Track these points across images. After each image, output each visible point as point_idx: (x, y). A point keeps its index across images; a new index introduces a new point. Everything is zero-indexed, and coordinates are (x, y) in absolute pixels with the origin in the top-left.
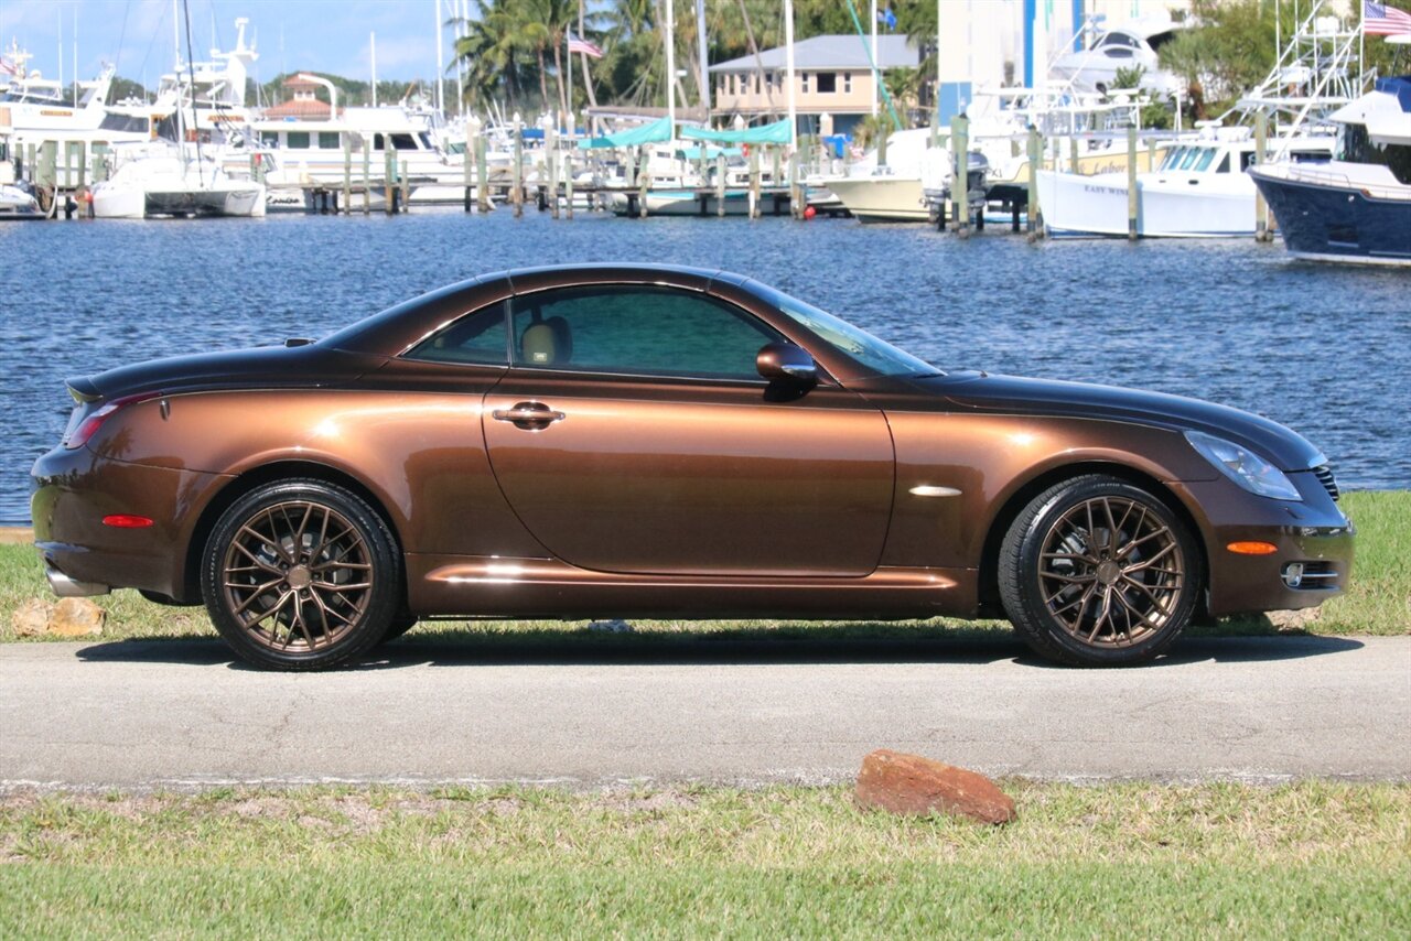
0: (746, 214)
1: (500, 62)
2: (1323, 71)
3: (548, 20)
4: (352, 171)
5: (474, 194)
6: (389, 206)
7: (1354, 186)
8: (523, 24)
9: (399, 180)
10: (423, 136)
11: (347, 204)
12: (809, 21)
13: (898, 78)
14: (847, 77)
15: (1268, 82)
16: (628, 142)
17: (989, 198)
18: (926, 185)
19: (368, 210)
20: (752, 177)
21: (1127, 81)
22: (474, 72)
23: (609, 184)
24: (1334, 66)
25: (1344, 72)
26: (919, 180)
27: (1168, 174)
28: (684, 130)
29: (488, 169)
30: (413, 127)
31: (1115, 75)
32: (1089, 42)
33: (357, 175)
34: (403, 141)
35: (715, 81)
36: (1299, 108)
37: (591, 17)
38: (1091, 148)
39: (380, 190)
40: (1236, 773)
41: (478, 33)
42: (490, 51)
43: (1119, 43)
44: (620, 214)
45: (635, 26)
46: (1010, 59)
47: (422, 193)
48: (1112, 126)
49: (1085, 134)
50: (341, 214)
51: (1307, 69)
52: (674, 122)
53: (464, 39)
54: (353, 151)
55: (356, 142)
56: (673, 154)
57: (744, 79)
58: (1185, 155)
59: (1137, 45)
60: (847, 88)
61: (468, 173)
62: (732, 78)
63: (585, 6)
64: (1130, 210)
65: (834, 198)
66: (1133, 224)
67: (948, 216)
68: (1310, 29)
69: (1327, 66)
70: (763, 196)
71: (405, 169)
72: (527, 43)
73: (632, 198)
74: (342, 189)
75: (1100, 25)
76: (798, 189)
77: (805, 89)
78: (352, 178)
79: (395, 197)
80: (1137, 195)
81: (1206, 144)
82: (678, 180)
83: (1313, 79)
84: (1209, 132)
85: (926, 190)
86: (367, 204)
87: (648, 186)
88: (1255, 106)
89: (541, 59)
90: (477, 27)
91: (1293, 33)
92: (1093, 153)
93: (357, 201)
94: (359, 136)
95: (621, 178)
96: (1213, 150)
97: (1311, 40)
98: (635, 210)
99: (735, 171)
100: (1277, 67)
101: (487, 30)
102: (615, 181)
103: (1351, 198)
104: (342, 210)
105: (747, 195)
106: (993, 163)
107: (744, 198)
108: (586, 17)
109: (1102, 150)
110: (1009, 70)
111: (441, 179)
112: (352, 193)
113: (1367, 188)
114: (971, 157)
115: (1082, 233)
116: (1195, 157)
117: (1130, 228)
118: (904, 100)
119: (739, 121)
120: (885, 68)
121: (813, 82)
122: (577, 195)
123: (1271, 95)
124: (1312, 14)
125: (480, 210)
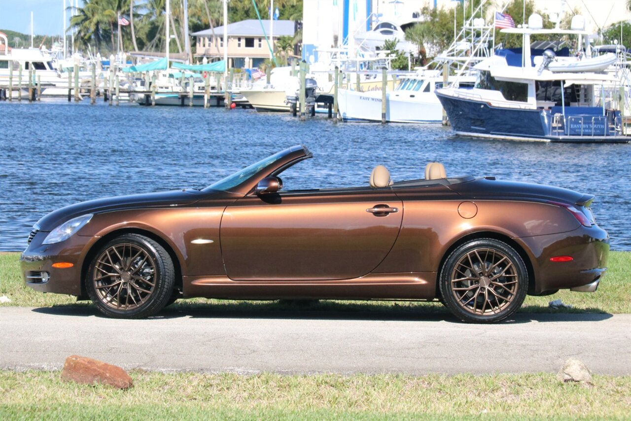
0: (203, 106)
1: (92, 28)
2: (476, 44)
3: (116, 8)
4: (13, 79)
5: (73, 92)
6: (30, 97)
7: (483, 100)
8: (104, 10)
9: (36, 84)
10: (49, 63)
11: (11, 96)
12: (243, 13)
13: (284, 41)
14: (260, 40)
15: (450, 49)
16: (146, 69)
17: (317, 101)
18: (287, 94)
19: (21, 98)
20: (206, 88)
21: (390, 46)
22: (80, 32)
23: (137, 89)
24: (481, 42)
25: (486, 45)
26: (284, 92)
27: (400, 92)
28: (174, 64)
29: (80, 80)
30: (44, 59)
31: (384, 43)
32: (374, 26)
33: (16, 81)
34: (39, 66)
35: (194, 41)
36: (463, 62)
37: (137, 7)
38: (367, 78)
39: (26, 89)
40: (237, 369)
41: (82, 14)
42: (87, 22)
43: (387, 27)
44: (141, 104)
45: (158, 13)
46: (336, 34)
47: (48, 91)
48: (377, 68)
49: (364, 71)
50: (7, 100)
51: (469, 43)
52: (169, 60)
53: (75, 16)
54: (13, 70)
55: (16, 66)
56: (168, 75)
57: (210, 40)
58: (409, 83)
59: (395, 28)
60: (260, 46)
61: (70, 82)
62: (204, 39)
63: (134, 2)
64: (383, 109)
65: (244, 99)
66: (384, 115)
67: (298, 109)
68: (470, 25)
69: (478, 42)
70: (211, 97)
71: (39, 79)
72: (105, 19)
73: (148, 97)
74: (8, 88)
75: (380, 18)
76: (228, 94)
77: (239, 45)
78: (13, 83)
79: (35, 94)
80: (387, 102)
81: (419, 78)
82: (170, 88)
83: (471, 48)
84: (421, 72)
85: (287, 96)
86: (20, 96)
87: (156, 91)
88: (443, 60)
89: (112, 27)
90: (82, 11)
91: (462, 25)
92: (368, 81)
93: (15, 94)
94: (18, 63)
95: (142, 87)
96: (422, 81)
97: (471, 30)
98: (150, 102)
99: (198, 85)
100: (455, 42)
101: (86, 12)
102: (140, 88)
103: (482, 106)
104: (8, 98)
105: (203, 96)
106: (319, 84)
107: (202, 97)
108: (135, 7)
109: (372, 80)
110: (336, 39)
111: (57, 85)
112: (13, 90)
113: (490, 101)
114: (308, 81)
115: (358, 119)
116: (413, 84)
117: (383, 117)
118: (287, 52)
119: (205, 60)
120: (278, 36)
121: (243, 42)
122: (121, 94)
123: (453, 55)
124: (472, 18)
125: (75, 100)
